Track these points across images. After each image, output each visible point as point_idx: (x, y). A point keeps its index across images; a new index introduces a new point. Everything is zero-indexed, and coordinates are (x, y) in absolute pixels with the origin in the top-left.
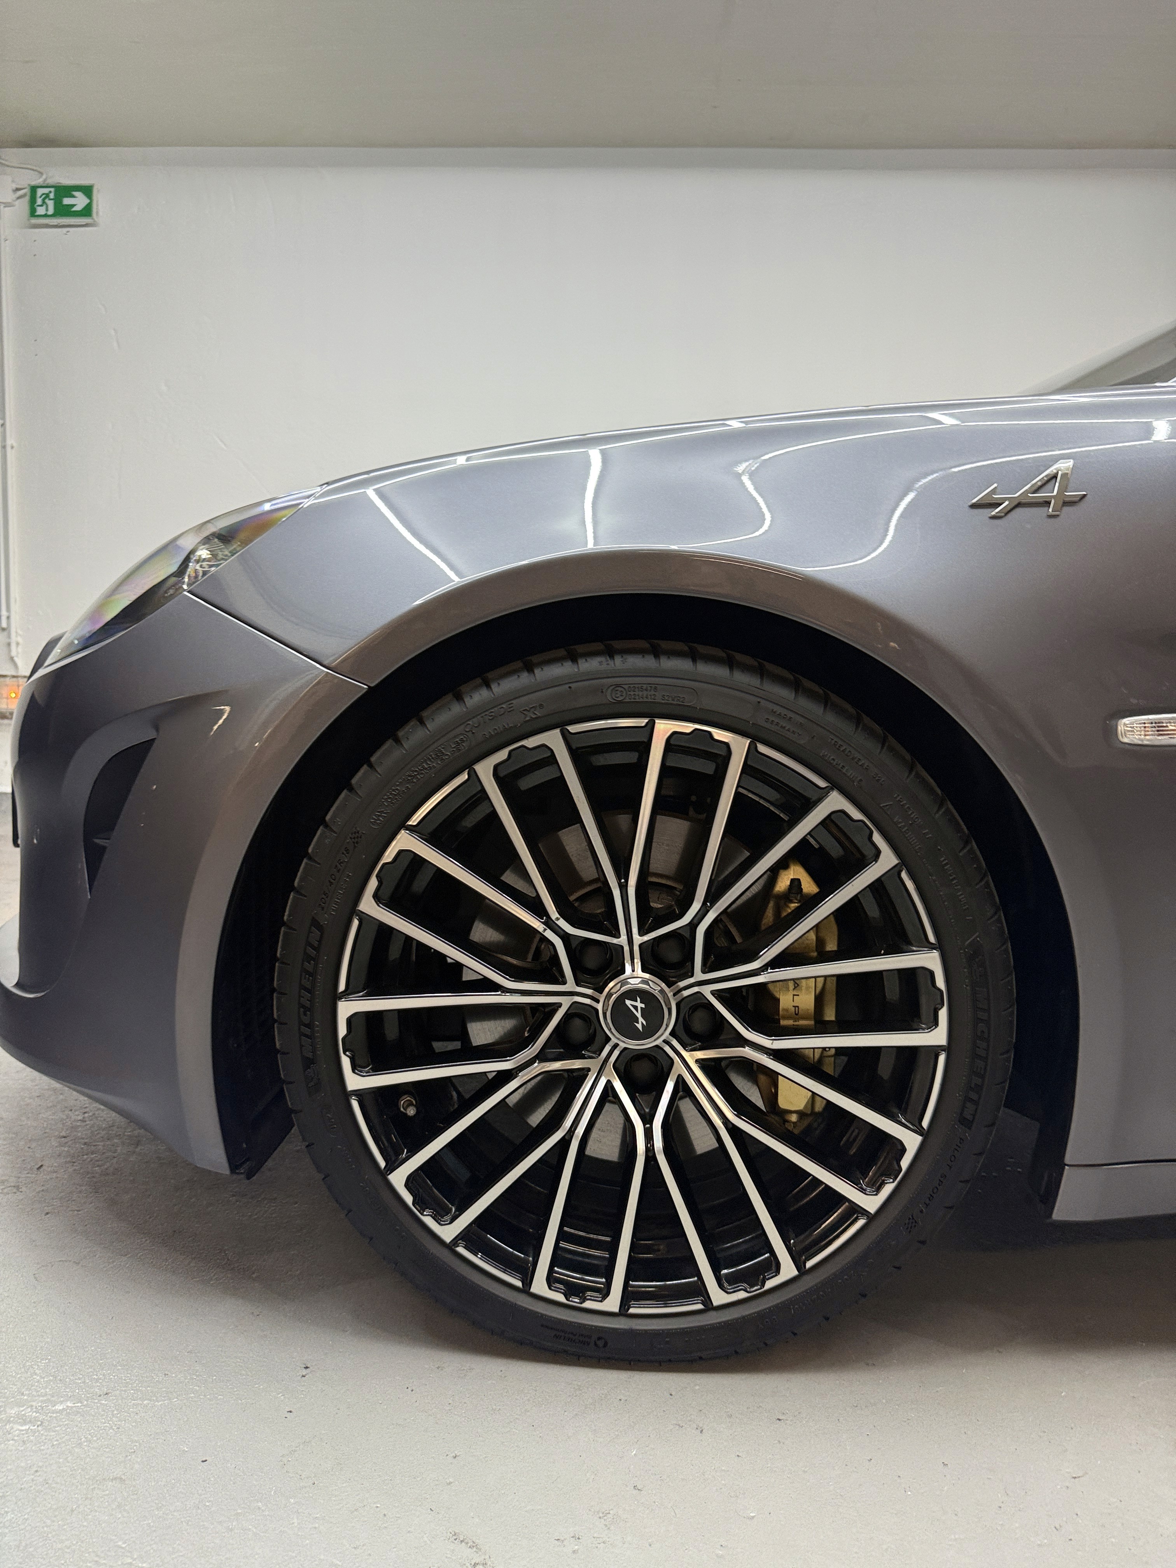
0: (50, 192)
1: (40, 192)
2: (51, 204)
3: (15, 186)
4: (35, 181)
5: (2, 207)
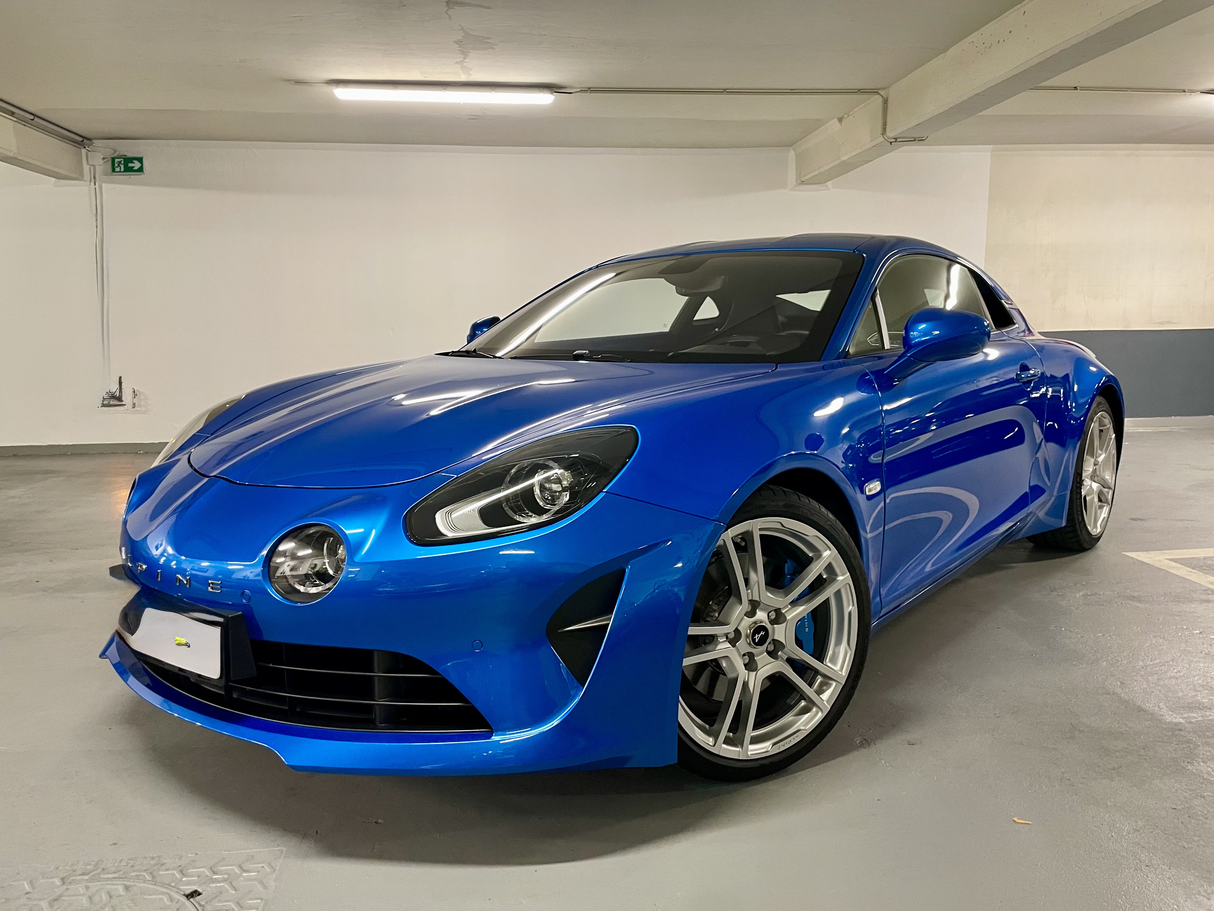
0: (122, 161)
1: (116, 160)
2: (122, 166)
3: (102, 157)
4: (113, 154)
5: (97, 167)
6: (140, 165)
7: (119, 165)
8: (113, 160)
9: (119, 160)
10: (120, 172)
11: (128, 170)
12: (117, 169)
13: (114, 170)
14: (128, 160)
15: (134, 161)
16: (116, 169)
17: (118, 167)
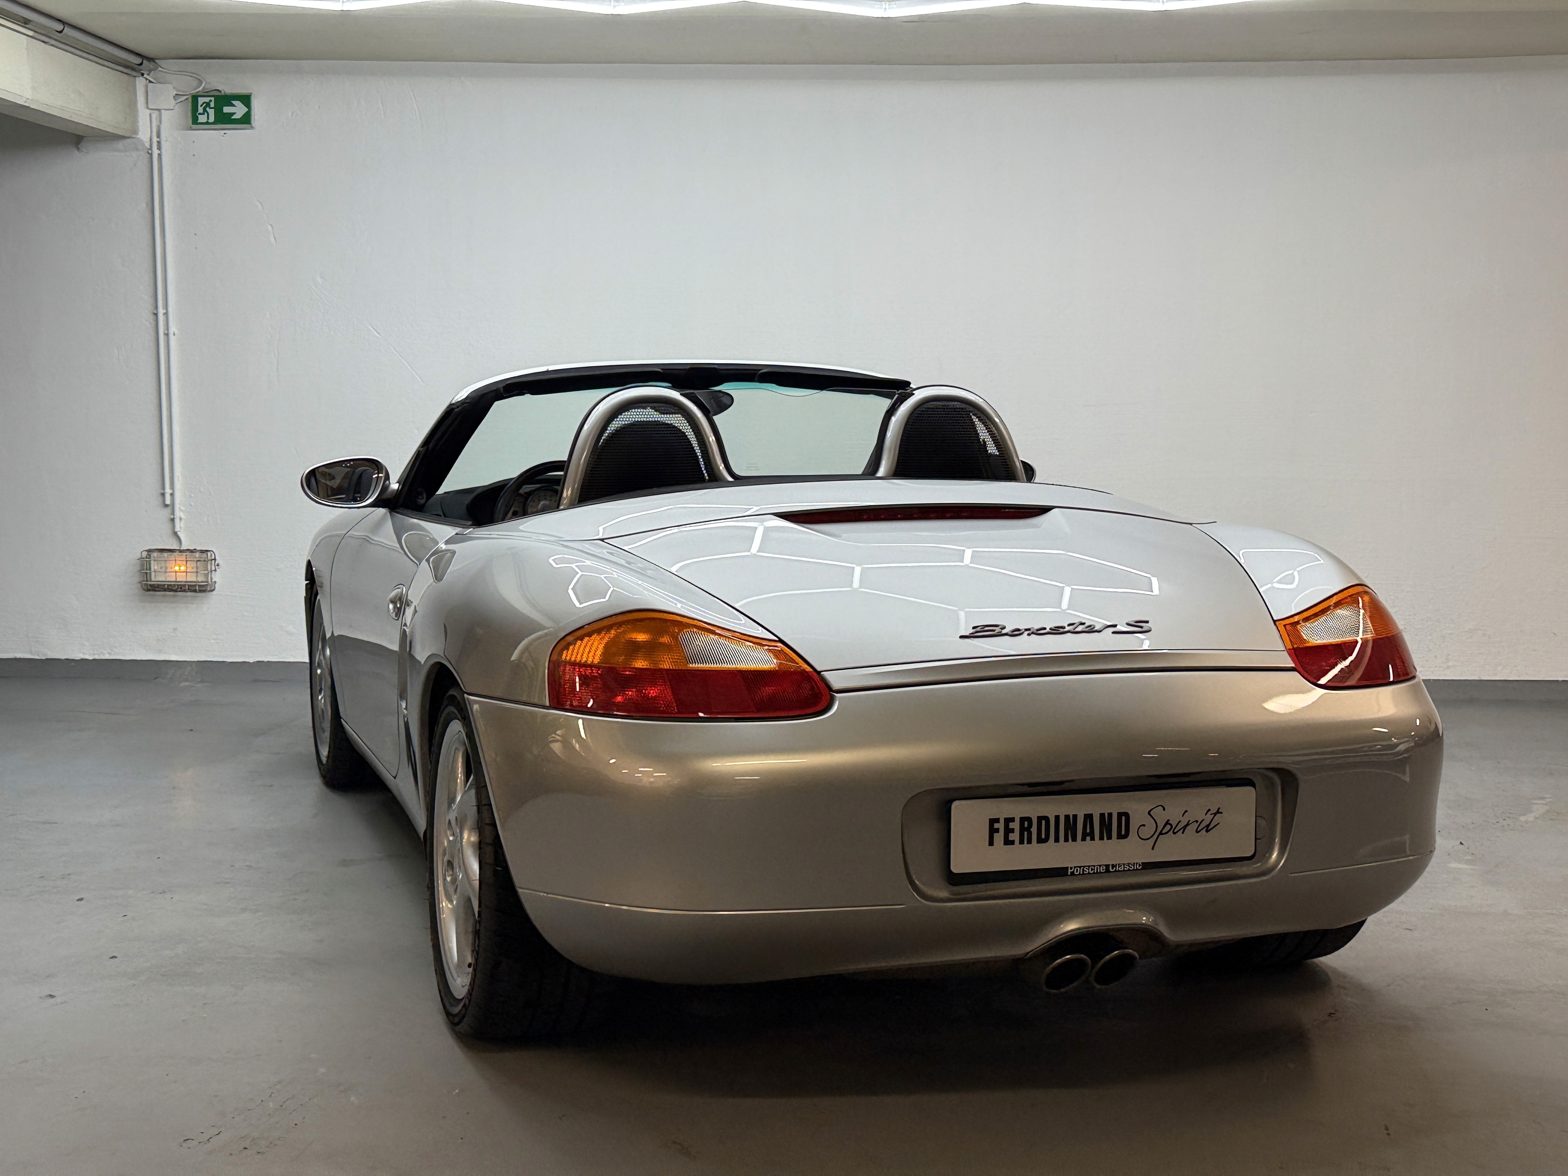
0: (211, 101)
1: (201, 100)
2: (211, 112)
3: (175, 92)
4: (195, 89)
5: (163, 111)
6: (247, 110)
7: (205, 110)
8: (195, 98)
9: (207, 100)
10: (207, 123)
11: (224, 120)
12: (202, 119)
13: (195, 120)
14: (225, 99)
15: (233, 102)
16: (200, 116)
17: (203, 114)
